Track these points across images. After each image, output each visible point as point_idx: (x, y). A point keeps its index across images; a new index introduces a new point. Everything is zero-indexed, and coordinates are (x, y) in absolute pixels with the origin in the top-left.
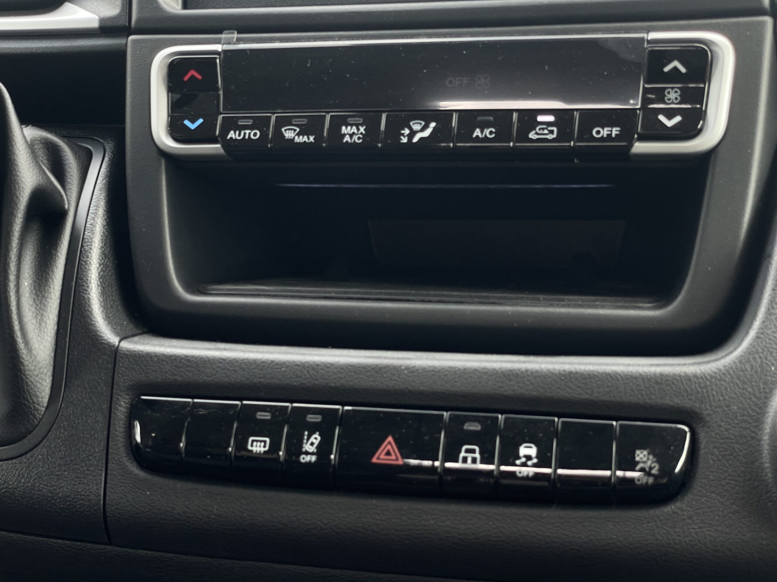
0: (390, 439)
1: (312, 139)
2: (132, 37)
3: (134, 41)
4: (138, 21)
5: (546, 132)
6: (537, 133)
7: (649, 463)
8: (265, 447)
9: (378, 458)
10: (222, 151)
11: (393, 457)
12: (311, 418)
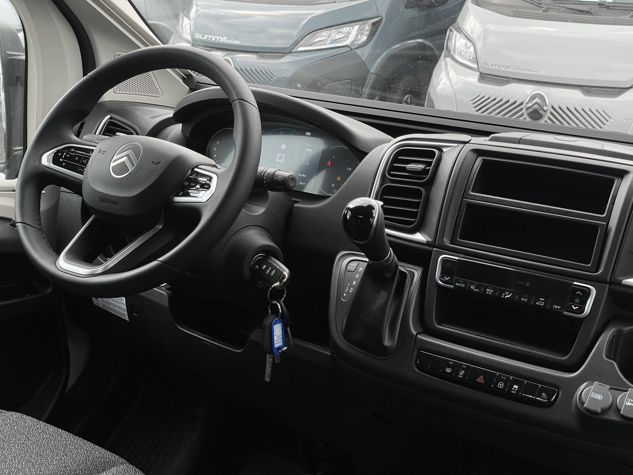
0: (482, 376)
1: (478, 290)
2: (434, 249)
3: (435, 250)
4: (437, 245)
5: (541, 303)
6: (538, 303)
7: (545, 396)
8: (450, 371)
9: (478, 380)
10: (453, 288)
11: (482, 381)
12: (463, 366)
